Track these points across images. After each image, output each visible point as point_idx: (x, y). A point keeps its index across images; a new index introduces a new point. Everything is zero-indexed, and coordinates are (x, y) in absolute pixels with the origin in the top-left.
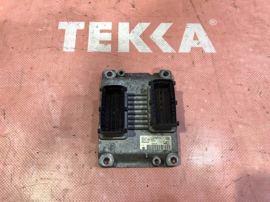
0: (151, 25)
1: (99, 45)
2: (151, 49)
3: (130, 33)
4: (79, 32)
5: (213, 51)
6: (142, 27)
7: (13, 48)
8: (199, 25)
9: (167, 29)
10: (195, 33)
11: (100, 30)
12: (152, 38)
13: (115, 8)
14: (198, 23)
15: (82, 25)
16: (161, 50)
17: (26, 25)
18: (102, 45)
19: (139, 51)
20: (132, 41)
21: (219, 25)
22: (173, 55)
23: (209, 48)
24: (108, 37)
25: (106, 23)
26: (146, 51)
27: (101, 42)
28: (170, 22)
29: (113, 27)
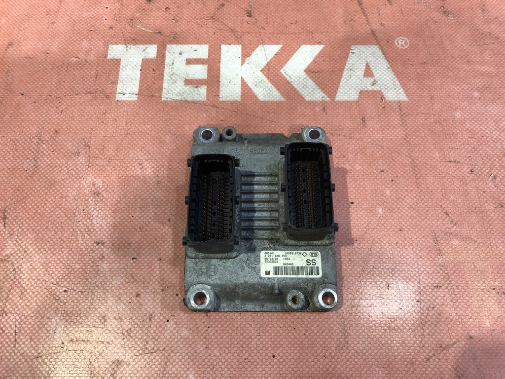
0: (284, 50)
1: (184, 87)
2: (283, 95)
3: (242, 65)
4: (146, 63)
5: (403, 97)
6: (265, 53)
7: (22, 94)
8: (375, 49)
9: (314, 56)
10: (367, 64)
11: (187, 60)
12: (285, 73)
13: (214, 19)
14: (373, 44)
15: (152, 51)
16: (301, 97)
17: (48, 52)
18: (189, 89)
19: (260, 99)
20: (246, 80)
21: (413, 47)
22: (324, 106)
23: (394, 93)
24: (200, 72)
25: (197, 45)
26: (272, 99)
27: (188, 82)
28: (319, 43)
29: (210, 53)
